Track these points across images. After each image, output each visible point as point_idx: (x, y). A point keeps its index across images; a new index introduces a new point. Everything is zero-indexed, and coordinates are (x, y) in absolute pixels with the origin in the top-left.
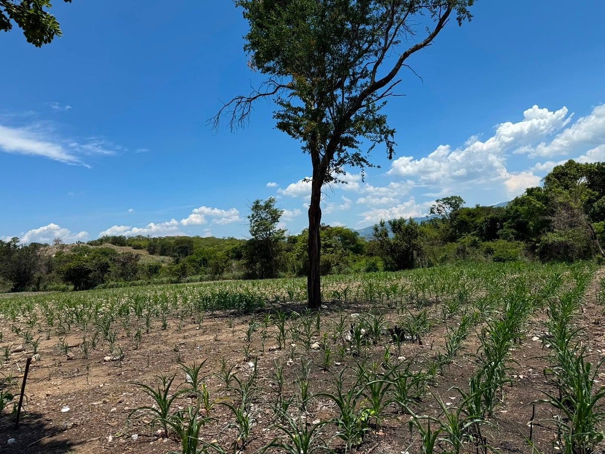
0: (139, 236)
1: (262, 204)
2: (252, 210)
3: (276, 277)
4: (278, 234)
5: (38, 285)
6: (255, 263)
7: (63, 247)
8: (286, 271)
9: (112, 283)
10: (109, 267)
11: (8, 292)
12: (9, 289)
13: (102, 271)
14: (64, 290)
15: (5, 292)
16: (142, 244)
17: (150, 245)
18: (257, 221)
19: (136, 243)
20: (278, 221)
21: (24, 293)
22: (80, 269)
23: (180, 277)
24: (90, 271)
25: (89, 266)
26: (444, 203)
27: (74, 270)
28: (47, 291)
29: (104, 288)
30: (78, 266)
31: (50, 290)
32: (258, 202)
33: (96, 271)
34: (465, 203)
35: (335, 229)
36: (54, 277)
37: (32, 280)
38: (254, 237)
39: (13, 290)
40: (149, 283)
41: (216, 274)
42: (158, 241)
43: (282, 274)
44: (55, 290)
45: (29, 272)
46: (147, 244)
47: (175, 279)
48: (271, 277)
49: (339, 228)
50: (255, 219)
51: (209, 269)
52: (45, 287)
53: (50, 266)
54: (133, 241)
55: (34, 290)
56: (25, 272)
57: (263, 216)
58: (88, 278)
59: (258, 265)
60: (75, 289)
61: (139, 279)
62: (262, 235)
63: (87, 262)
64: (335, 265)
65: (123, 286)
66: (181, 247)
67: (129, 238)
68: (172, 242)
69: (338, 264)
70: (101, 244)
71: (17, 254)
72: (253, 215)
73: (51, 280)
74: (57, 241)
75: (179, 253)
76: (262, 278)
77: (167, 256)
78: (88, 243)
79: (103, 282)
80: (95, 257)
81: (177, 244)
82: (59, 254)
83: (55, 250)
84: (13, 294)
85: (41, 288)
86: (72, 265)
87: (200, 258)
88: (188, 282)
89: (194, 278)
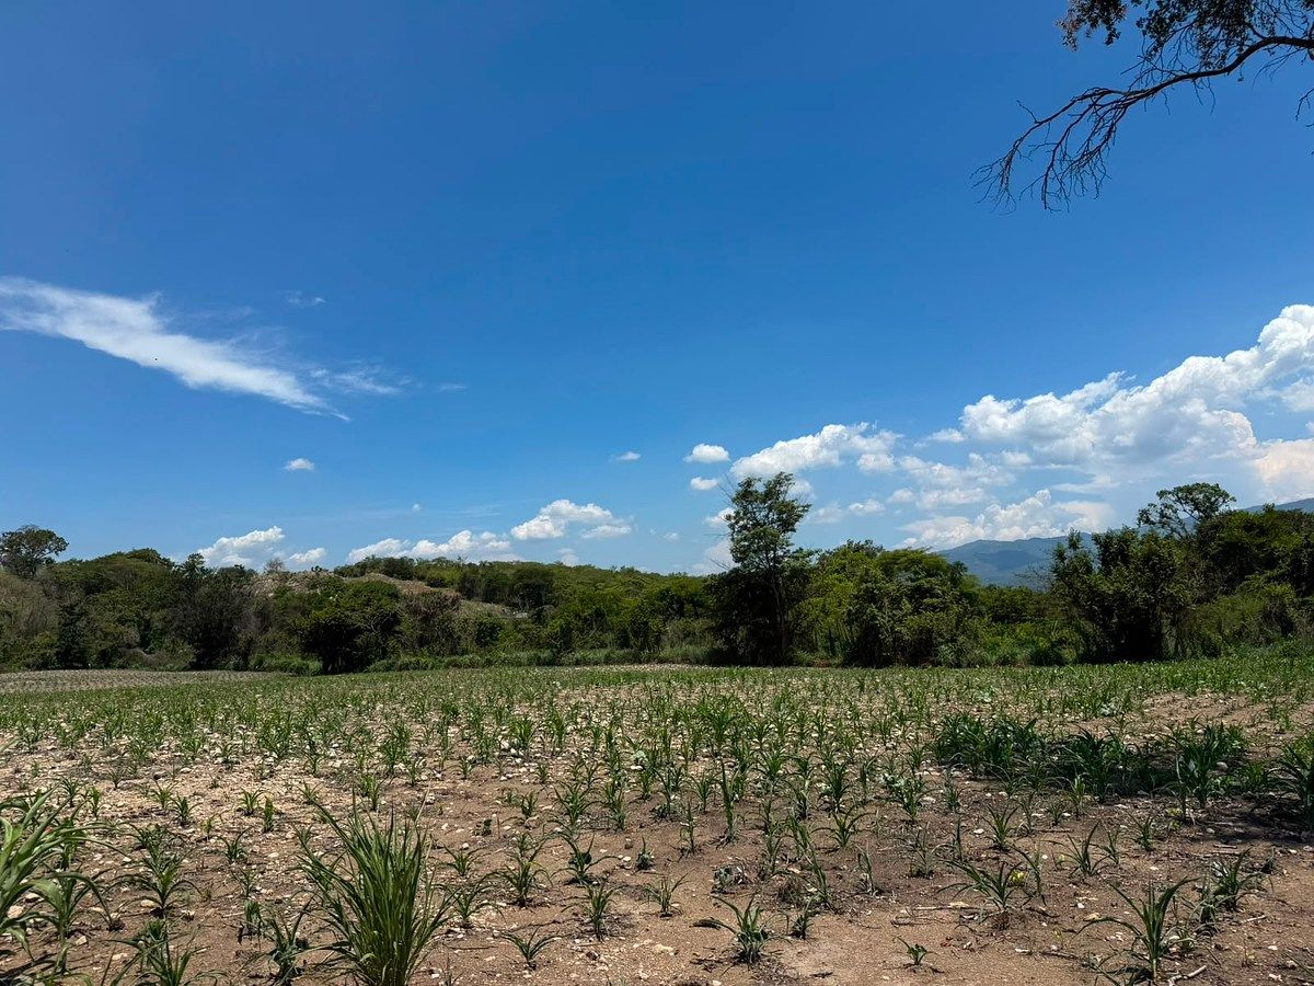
0: (439, 560)
1: (760, 488)
2: (734, 500)
3: (789, 662)
4: (797, 558)
5: (245, 656)
6: (734, 627)
7: (286, 576)
8: (813, 649)
9: (405, 659)
10: (398, 622)
11: (184, 669)
12: (184, 664)
13: (383, 631)
14: (300, 671)
15: (178, 670)
16: (447, 575)
17: (464, 579)
18: (744, 527)
19: (434, 574)
20: (794, 531)
21: (217, 672)
22: (338, 626)
23: (559, 652)
24: (359, 631)
25: (356, 619)
26: (1179, 500)
27: (326, 627)
28: (264, 670)
29: (388, 669)
30: (334, 620)
31: (270, 669)
32: (749, 483)
33: (371, 631)
34: (1233, 499)
35: (905, 555)
36: (275, 641)
37: (233, 645)
38: (739, 565)
39: (195, 667)
40: (489, 663)
41: (642, 649)
42: (480, 571)
43: (805, 656)
44: (281, 670)
45: (229, 629)
46: (457, 576)
47: (546, 654)
48: (777, 663)
49: (913, 552)
50: (741, 523)
51: (609, 637)
52: (260, 662)
53: (263, 615)
54: (428, 568)
55: (237, 668)
56: (220, 627)
57: (760, 516)
58: (354, 647)
59: (742, 632)
60: (324, 671)
61: (465, 652)
62: (760, 562)
63: (353, 610)
64: (947, 642)
65: (430, 666)
66: (527, 586)
67: (420, 563)
68: (509, 573)
69: (953, 640)
70: (363, 574)
71: (205, 589)
72: (737, 513)
73: (270, 647)
74: (274, 566)
75: (523, 598)
76: (754, 663)
77: (497, 603)
78: (335, 572)
79: (384, 655)
80: (369, 600)
81: (521, 578)
82: (281, 592)
83: (269, 584)
84: (195, 673)
85: (252, 663)
86: (322, 615)
87: (590, 612)
88: (577, 663)
89: (591, 655)
